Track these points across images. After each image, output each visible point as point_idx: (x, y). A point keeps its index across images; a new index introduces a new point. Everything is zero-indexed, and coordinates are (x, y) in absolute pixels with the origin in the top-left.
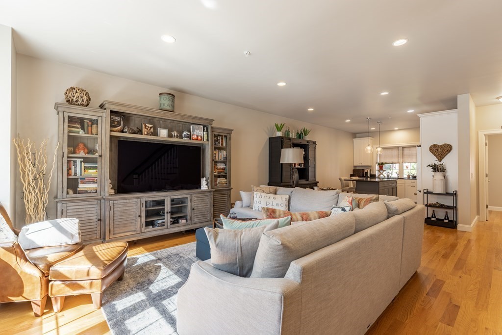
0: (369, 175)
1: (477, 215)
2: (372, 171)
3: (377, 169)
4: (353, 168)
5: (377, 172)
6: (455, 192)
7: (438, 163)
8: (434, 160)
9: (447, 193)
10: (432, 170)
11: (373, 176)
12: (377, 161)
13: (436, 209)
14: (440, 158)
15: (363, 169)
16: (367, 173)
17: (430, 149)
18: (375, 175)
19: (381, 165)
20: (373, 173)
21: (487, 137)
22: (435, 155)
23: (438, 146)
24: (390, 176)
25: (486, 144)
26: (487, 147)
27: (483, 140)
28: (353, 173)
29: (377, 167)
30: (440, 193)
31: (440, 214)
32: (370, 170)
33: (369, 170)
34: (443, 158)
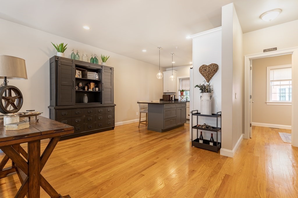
0: (173, 100)
1: (243, 133)
2: (176, 97)
3: (179, 95)
4: (163, 94)
5: (179, 97)
6: (220, 113)
7: (206, 84)
8: (202, 81)
9: (213, 114)
10: (200, 91)
11: (176, 100)
12: (180, 88)
13: (203, 131)
14: (208, 79)
15: (170, 95)
16: (172, 98)
17: (200, 70)
18: (178, 99)
19: (182, 91)
20: (177, 98)
21: (252, 61)
22: (204, 76)
23: (206, 66)
24: (188, 100)
25: (251, 67)
26: (251, 71)
27: (248, 64)
28: (163, 98)
29: (179, 93)
30: (206, 114)
31: (207, 135)
32: (175, 96)
33: (173, 96)
34: (211, 78)
